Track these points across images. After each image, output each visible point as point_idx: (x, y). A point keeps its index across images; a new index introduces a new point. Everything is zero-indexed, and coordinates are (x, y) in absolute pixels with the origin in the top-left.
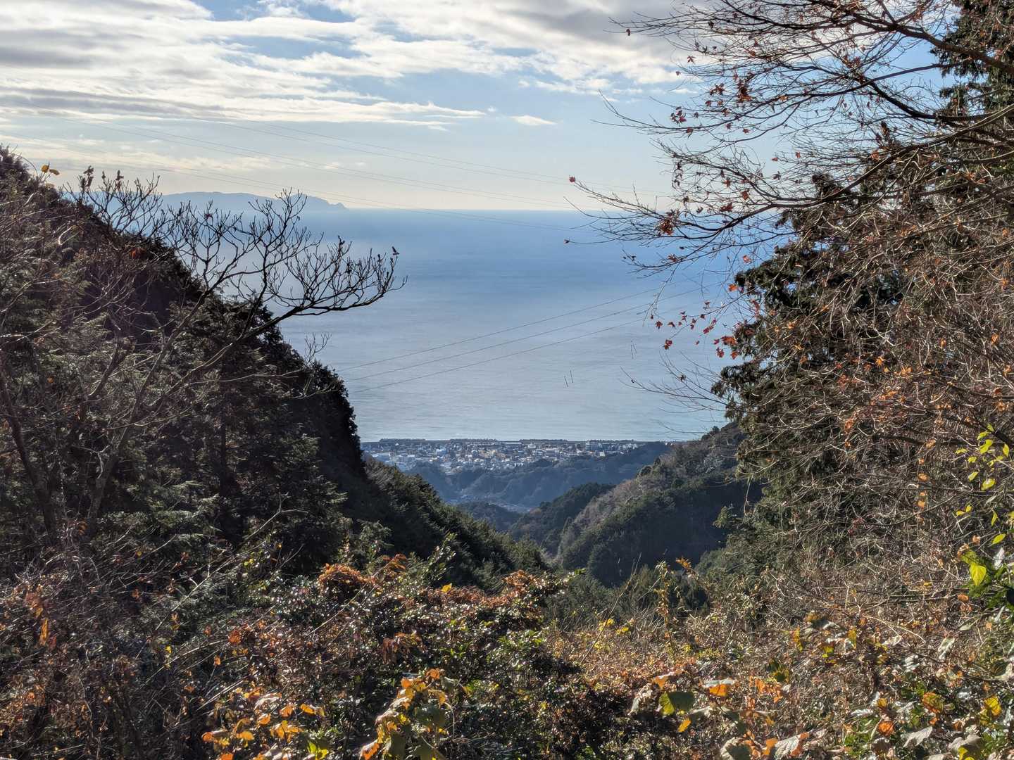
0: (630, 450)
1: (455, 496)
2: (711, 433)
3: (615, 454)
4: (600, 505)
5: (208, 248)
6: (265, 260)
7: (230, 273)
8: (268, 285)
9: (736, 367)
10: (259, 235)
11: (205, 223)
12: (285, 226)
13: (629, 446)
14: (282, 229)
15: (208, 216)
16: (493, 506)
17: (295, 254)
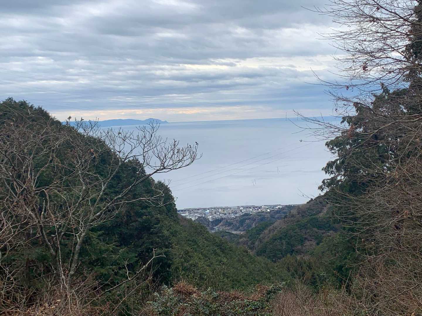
0: (279, 208)
1: (213, 229)
2: (310, 201)
3: (273, 210)
4: (269, 230)
5: (120, 146)
6: (144, 150)
7: (129, 156)
8: (146, 161)
9: (328, 179)
10: (141, 140)
11: (118, 136)
12: (152, 136)
13: (279, 207)
14: (150, 137)
15: (119, 133)
16: (228, 232)
17: (156, 146)
